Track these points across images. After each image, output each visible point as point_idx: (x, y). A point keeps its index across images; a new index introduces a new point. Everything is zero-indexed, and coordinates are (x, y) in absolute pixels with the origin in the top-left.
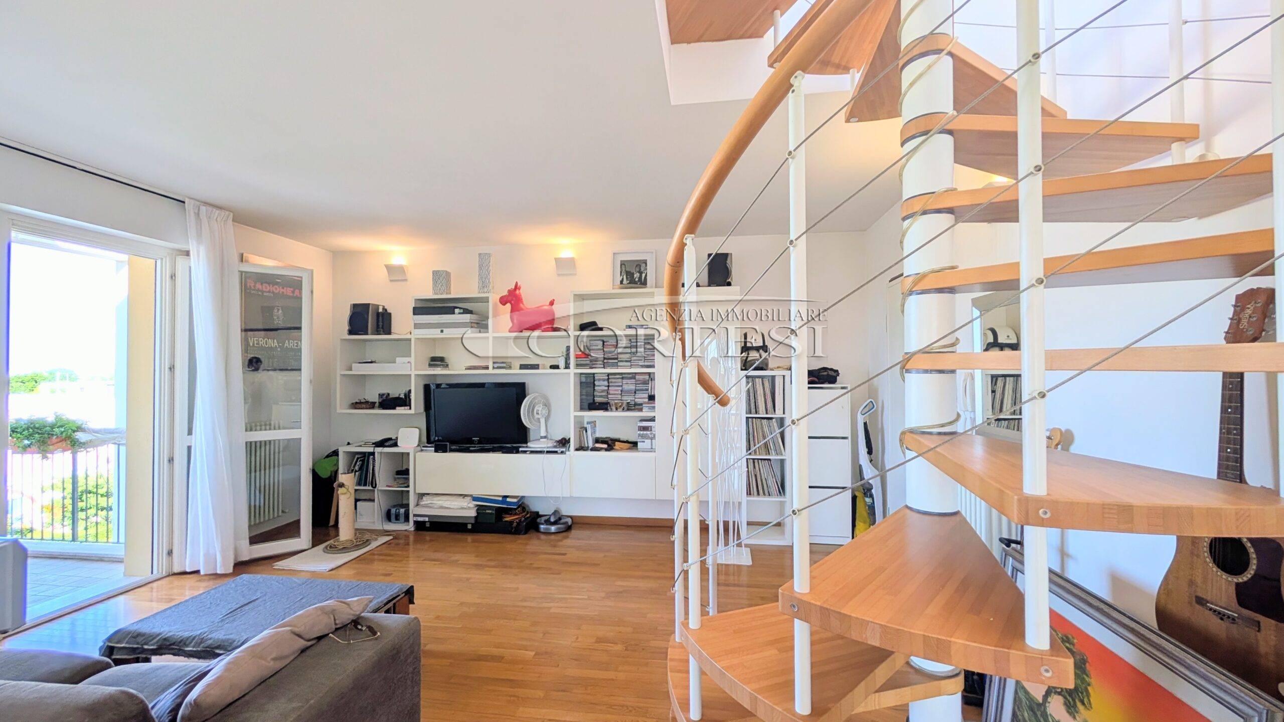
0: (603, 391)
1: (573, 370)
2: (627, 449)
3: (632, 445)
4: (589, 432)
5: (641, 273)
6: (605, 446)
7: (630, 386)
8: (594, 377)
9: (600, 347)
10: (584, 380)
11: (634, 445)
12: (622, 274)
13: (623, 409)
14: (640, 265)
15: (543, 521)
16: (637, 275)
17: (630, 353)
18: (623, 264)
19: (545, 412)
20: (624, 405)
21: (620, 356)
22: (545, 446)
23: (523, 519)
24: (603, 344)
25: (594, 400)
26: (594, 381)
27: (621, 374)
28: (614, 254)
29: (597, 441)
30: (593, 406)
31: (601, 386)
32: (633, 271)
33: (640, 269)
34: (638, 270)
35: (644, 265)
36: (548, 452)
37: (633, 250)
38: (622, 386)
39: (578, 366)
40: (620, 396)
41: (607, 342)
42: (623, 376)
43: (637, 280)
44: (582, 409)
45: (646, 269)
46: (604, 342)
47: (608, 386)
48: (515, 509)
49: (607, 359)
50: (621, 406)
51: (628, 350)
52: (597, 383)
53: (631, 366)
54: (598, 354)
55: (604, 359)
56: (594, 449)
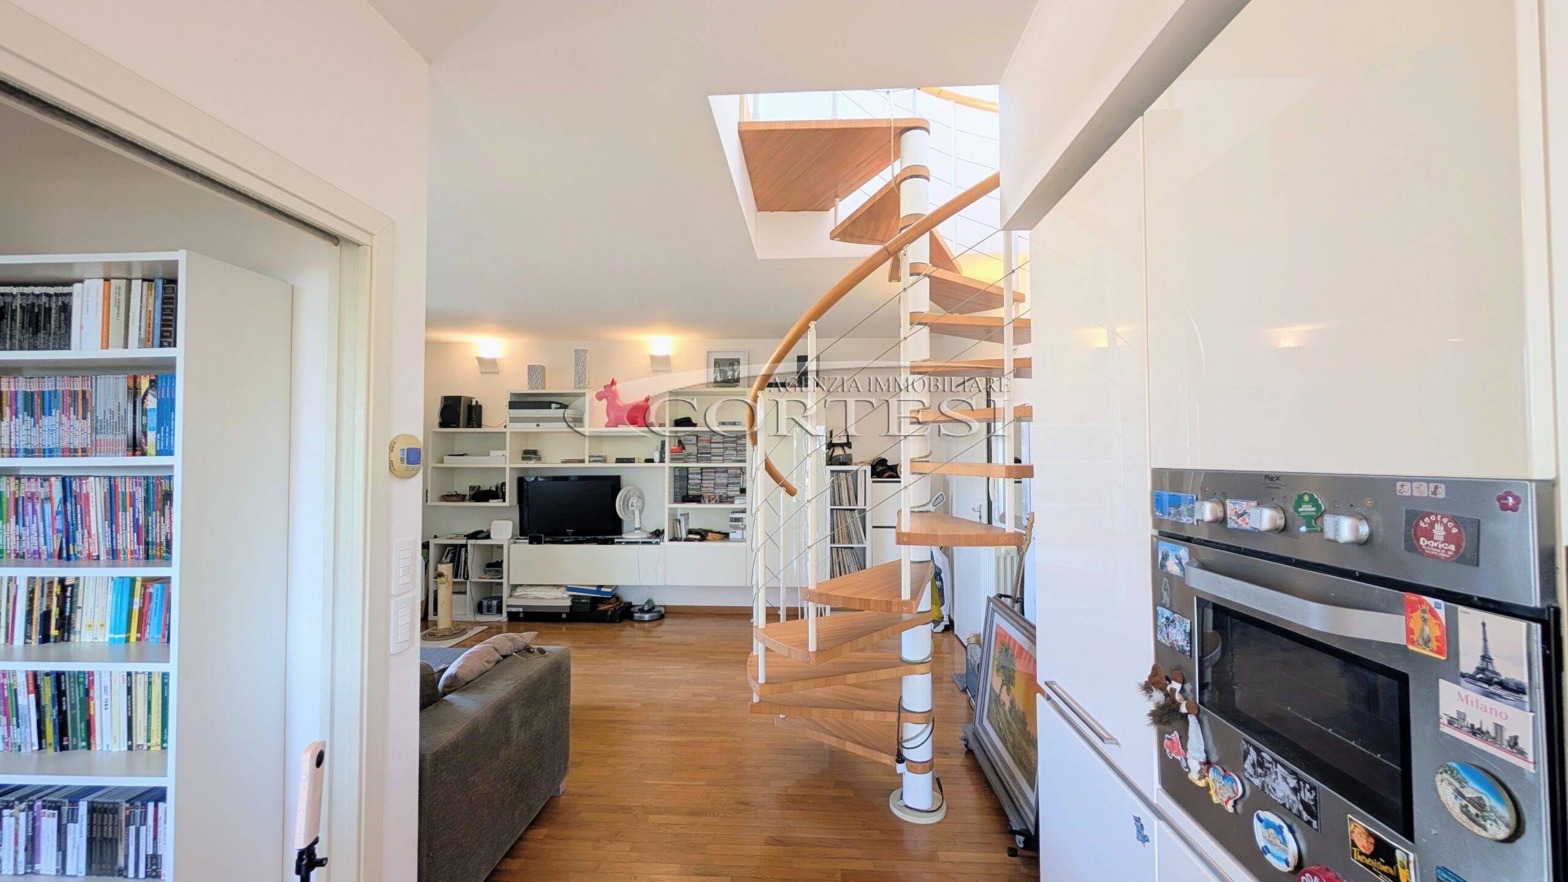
0: (696, 484)
1: (668, 464)
2: (719, 540)
3: (724, 536)
4: (683, 523)
6: (698, 537)
7: (722, 479)
8: (688, 471)
9: (694, 441)
10: (677, 473)
11: (726, 536)
13: (716, 501)
14: (733, 363)
15: (636, 610)
17: (723, 448)
18: (717, 362)
19: (639, 504)
20: (717, 498)
21: (713, 451)
22: (639, 537)
23: (618, 608)
24: (697, 439)
25: (687, 493)
26: (688, 474)
27: (715, 468)
28: (708, 352)
29: (690, 532)
30: (686, 499)
31: (694, 479)
32: (726, 368)
34: (731, 367)
35: (737, 363)
36: (641, 543)
37: (727, 348)
38: (714, 480)
39: (673, 460)
40: (712, 489)
41: (700, 437)
42: (715, 470)
44: (676, 501)
45: (739, 368)
46: (697, 437)
47: (702, 480)
48: (609, 599)
49: (701, 453)
50: (713, 499)
51: (721, 445)
52: (690, 476)
53: (723, 461)
54: (691, 449)
55: (698, 453)
56: (687, 540)
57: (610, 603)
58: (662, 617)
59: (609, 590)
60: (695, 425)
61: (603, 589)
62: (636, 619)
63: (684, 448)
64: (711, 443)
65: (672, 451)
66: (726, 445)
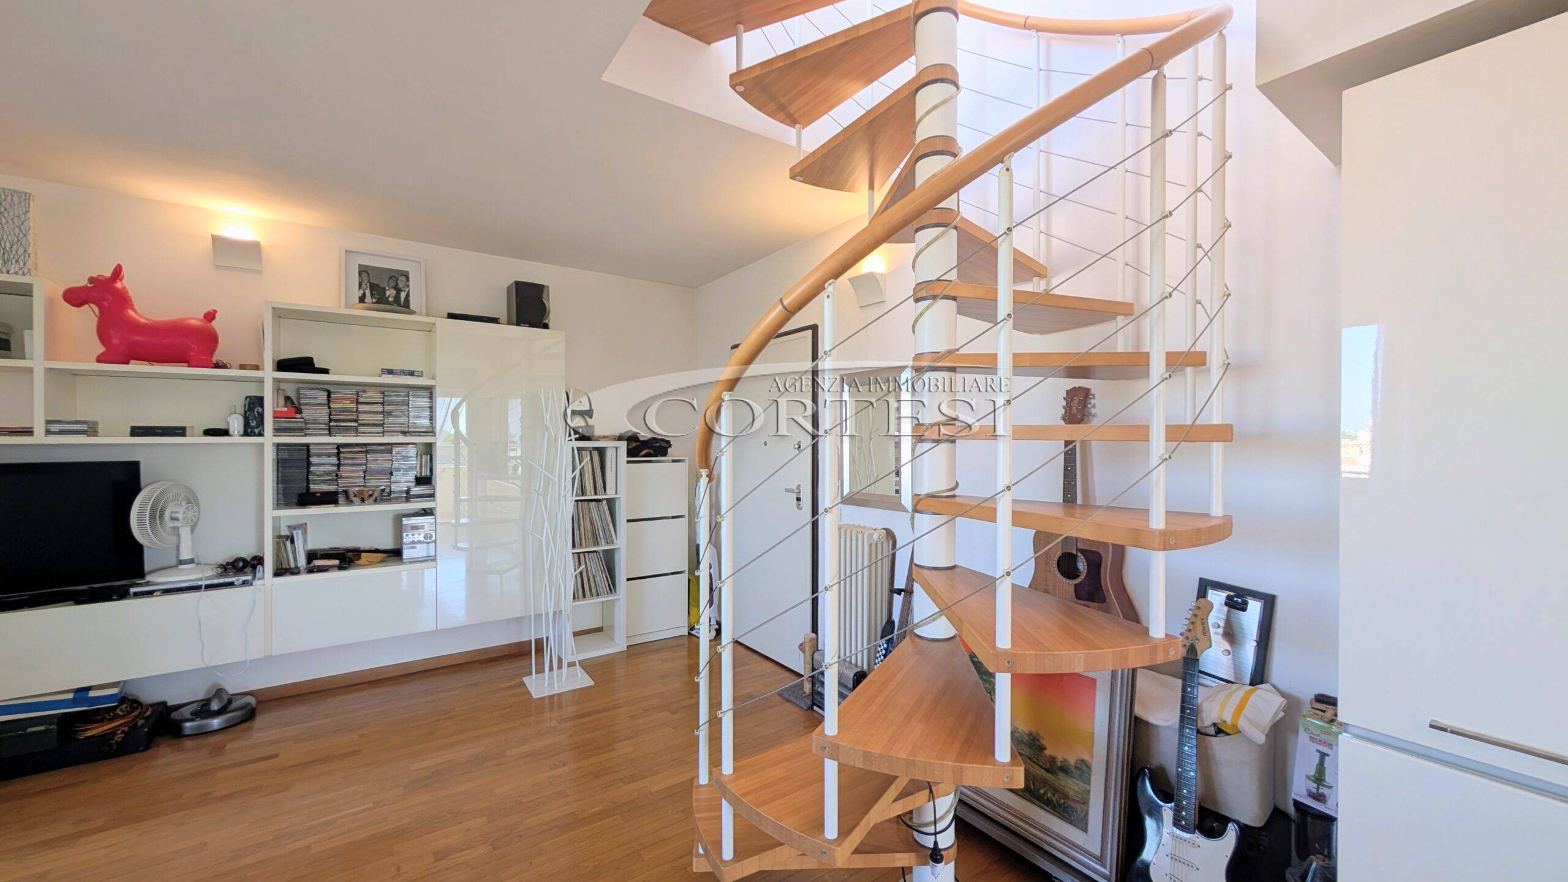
0: (327, 473)
1: (269, 439)
2: (382, 563)
3: (387, 555)
4: (299, 542)
5: (399, 291)
6: (336, 562)
7: (381, 462)
8: (308, 450)
9: (322, 398)
10: (285, 455)
11: (395, 554)
12: (363, 286)
13: (375, 501)
14: (397, 279)
15: (188, 715)
16: (390, 293)
17: (383, 412)
18: (363, 271)
19: (191, 515)
20: (377, 494)
21: (362, 417)
22: (199, 576)
23: (141, 722)
24: (329, 396)
25: (308, 488)
26: (309, 456)
27: (365, 445)
29: (312, 556)
30: (307, 499)
31: (322, 465)
32: (384, 284)
33: (397, 284)
34: (392, 284)
35: (404, 279)
36: (209, 587)
37: (386, 252)
38: (366, 465)
39: (278, 431)
40: (362, 480)
41: (336, 392)
42: (367, 449)
44: (286, 506)
45: (408, 286)
46: (329, 391)
47: (339, 465)
48: (114, 708)
49: (336, 421)
50: (371, 496)
51: (379, 408)
52: (313, 460)
53: (382, 433)
54: (316, 412)
55: (330, 420)
56: (310, 571)
57: (116, 718)
58: (250, 714)
59: (114, 691)
60: (326, 371)
61: (92, 694)
62: (187, 732)
63: (299, 411)
64: (358, 403)
65: (276, 416)
66: (387, 408)
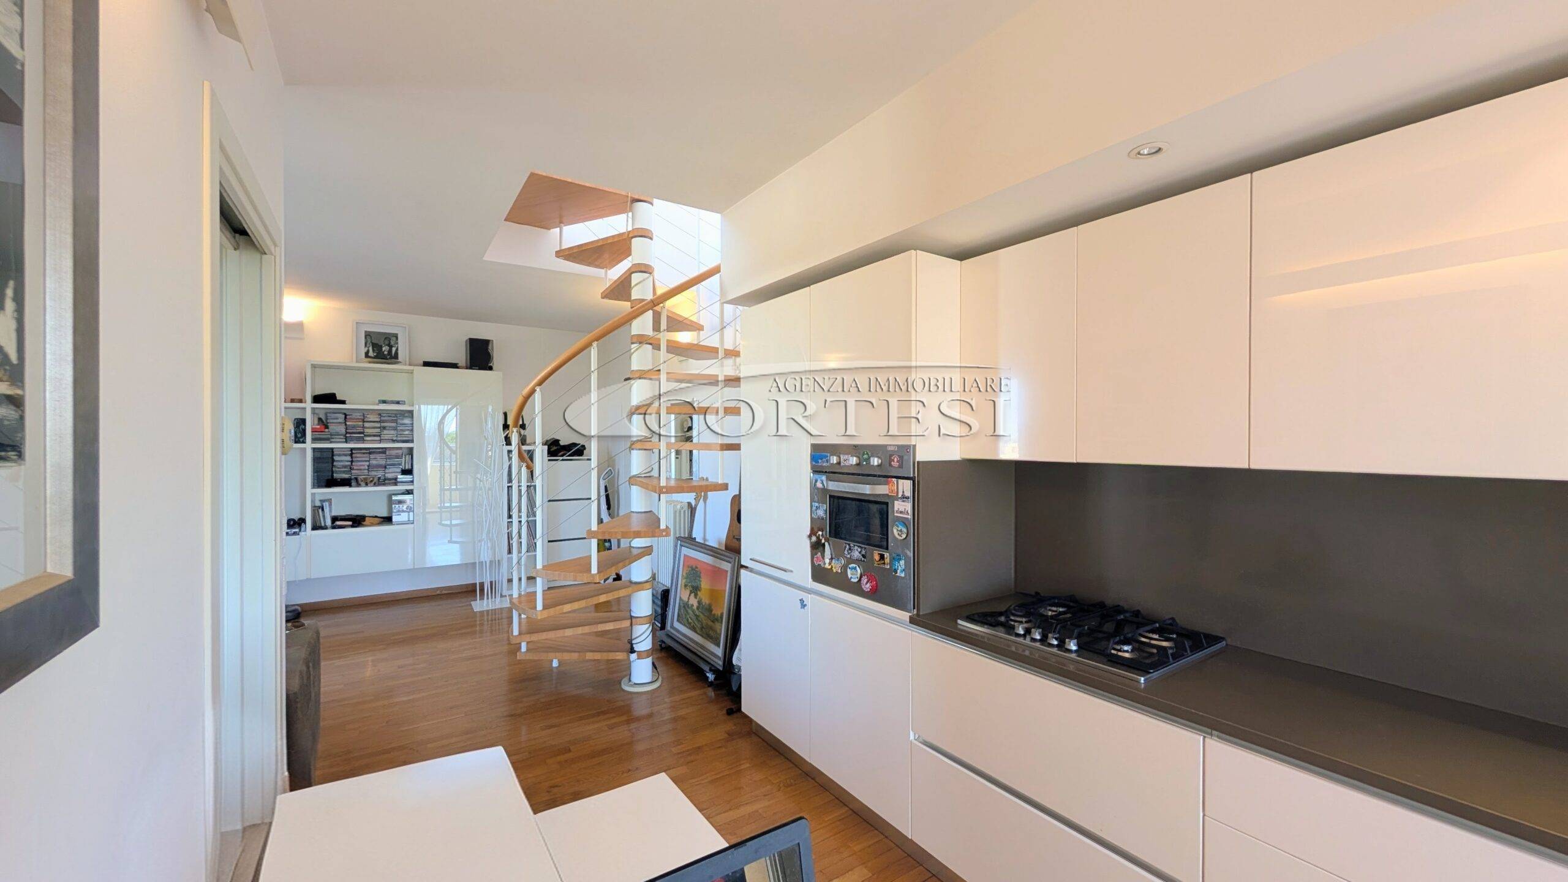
0: (345, 467)
1: (309, 445)
2: (378, 524)
3: (382, 520)
4: (327, 510)
5: (391, 347)
6: (350, 523)
7: (379, 460)
8: (333, 452)
9: (341, 420)
10: (318, 455)
11: (388, 520)
12: (368, 345)
13: (375, 484)
14: (390, 339)
16: (385, 349)
17: (379, 428)
18: (368, 335)
20: (376, 480)
21: (366, 430)
24: (346, 418)
25: (332, 476)
26: (333, 455)
27: (369, 449)
28: (357, 323)
29: (335, 519)
30: (332, 483)
31: (342, 461)
32: (381, 343)
33: (390, 343)
34: (387, 342)
35: (394, 339)
37: (383, 322)
38: (369, 461)
39: (314, 440)
40: (366, 471)
41: (349, 415)
42: (370, 451)
43: (386, 353)
44: (319, 486)
45: (397, 343)
46: (346, 415)
47: (352, 461)
49: (350, 433)
50: (372, 481)
51: (378, 425)
52: (336, 458)
53: (380, 441)
54: (338, 428)
55: (347, 433)
56: (334, 527)
60: (343, 402)
63: (327, 427)
64: (364, 422)
65: (314, 431)
66: (383, 424)
